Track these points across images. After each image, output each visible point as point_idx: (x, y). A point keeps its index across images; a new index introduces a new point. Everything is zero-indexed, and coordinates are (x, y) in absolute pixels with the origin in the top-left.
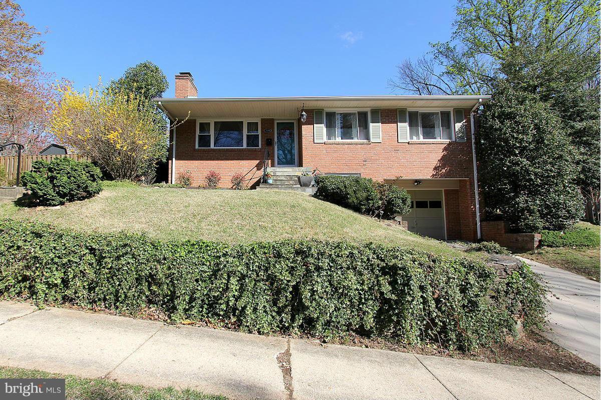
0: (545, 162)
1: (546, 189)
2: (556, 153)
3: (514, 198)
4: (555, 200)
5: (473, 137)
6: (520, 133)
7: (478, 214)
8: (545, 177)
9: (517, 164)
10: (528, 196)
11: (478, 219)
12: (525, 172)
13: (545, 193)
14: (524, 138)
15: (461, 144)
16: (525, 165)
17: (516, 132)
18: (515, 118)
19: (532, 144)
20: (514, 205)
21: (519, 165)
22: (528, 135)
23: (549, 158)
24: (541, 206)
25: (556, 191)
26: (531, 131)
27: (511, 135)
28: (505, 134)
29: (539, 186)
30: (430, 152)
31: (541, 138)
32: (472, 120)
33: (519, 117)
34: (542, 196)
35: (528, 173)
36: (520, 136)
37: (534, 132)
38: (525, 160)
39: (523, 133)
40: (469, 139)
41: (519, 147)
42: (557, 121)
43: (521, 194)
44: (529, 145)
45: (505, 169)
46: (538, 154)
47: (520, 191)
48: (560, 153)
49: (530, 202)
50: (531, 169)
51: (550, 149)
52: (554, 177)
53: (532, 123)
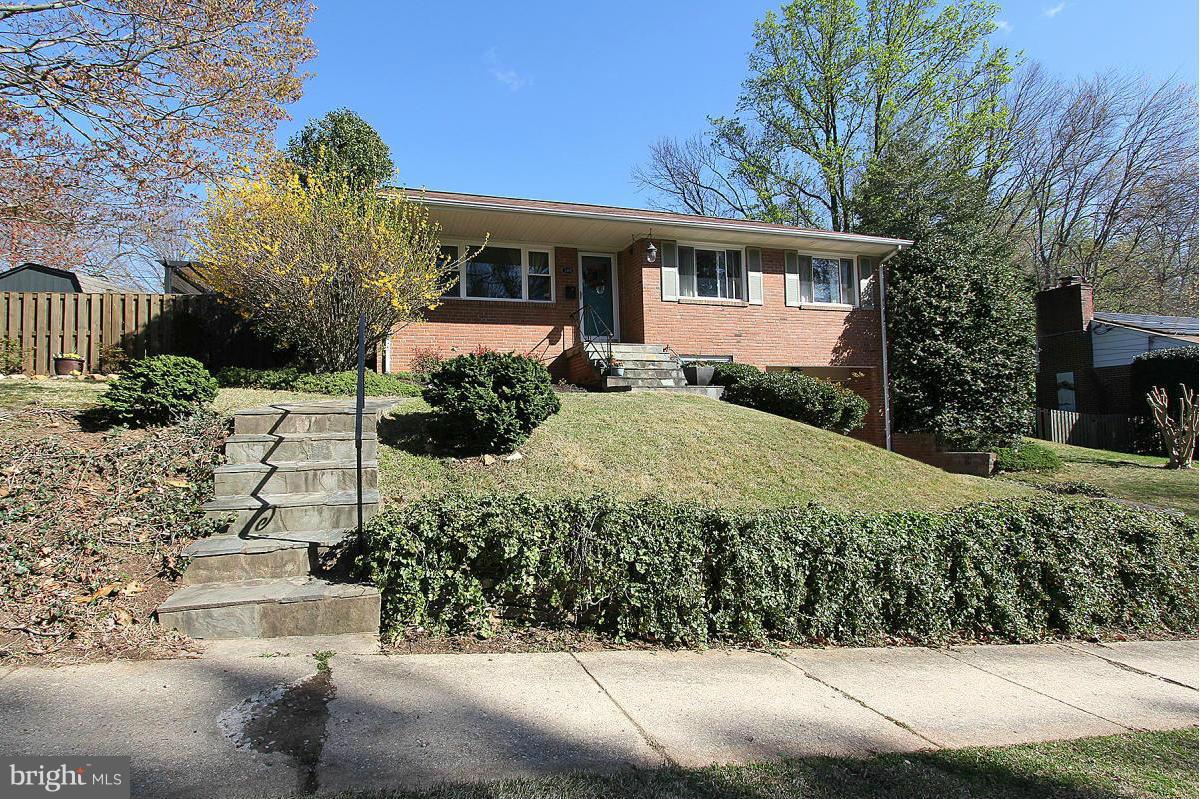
0: (993, 351)
1: (995, 399)
2: (1014, 334)
3: (931, 415)
4: (1011, 418)
5: (882, 303)
6: (944, 298)
7: (888, 422)
8: (992, 377)
9: (937, 353)
10: (959, 411)
11: (888, 429)
12: (952, 369)
13: (992, 407)
14: (950, 307)
15: (867, 312)
16: (953, 356)
17: (936, 295)
18: (933, 271)
19: (966, 318)
20: (933, 428)
21: (941, 356)
22: (960, 301)
23: (1000, 342)
24: (984, 429)
25: (1014, 403)
26: (966, 293)
27: (926, 301)
28: (915, 299)
29: (982, 394)
30: (829, 324)
31: (984, 306)
32: (882, 276)
33: (942, 269)
34: (988, 411)
35: (958, 369)
36: (944, 304)
37: (972, 295)
38: (953, 346)
39: (950, 297)
40: (878, 305)
41: (941, 323)
42: (1016, 277)
43: (944, 408)
44: (962, 319)
45: (915, 362)
46: (978, 336)
47: (944, 402)
48: (1022, 334)
49: (963, 422)
50: (966, 362)
51: (1002, 327)
52: (1009, 377)
53: (966, 280)
